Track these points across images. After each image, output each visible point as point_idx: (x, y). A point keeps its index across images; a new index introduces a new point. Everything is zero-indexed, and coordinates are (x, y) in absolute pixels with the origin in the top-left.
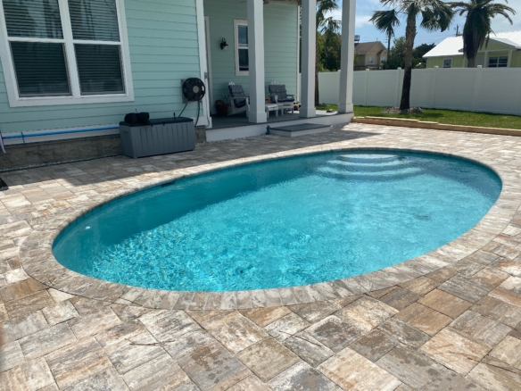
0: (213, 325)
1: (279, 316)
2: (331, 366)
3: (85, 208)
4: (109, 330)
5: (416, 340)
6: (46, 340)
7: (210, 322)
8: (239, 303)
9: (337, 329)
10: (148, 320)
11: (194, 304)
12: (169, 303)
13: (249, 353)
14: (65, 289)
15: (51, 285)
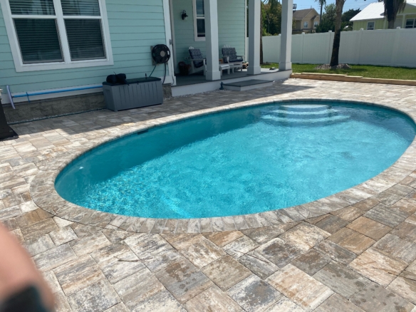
0: (182, 245)
1: (234, 238)
2: (277, 279)
3: (78, 153)
4: (101, 249)
5: (346, 258)
6: (54, 257)
7: (180, 243)
8: (202, 228)
9: (281, 249)
10: (131, 241)
11: (167, 229)
12: (147, 228)
13: (211, 268)
14: (66, 217)
15: (55, 214)
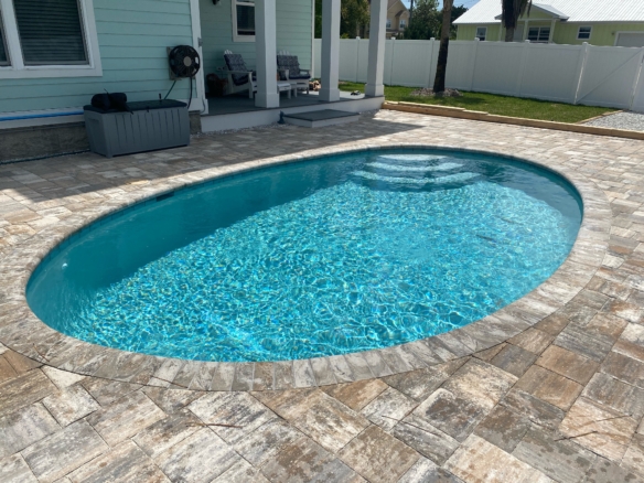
0: (293, 412)
1: (375, 394)
3: (59, 236)
4: (151, 428)
6: (63, 451)
7: (288, 407)
8: (317, 376)
10: (203, 408)
11: (259, 381)
12: (223, 381)
13: (353, 450)
14: (68, 366)
15: (44, 361)
